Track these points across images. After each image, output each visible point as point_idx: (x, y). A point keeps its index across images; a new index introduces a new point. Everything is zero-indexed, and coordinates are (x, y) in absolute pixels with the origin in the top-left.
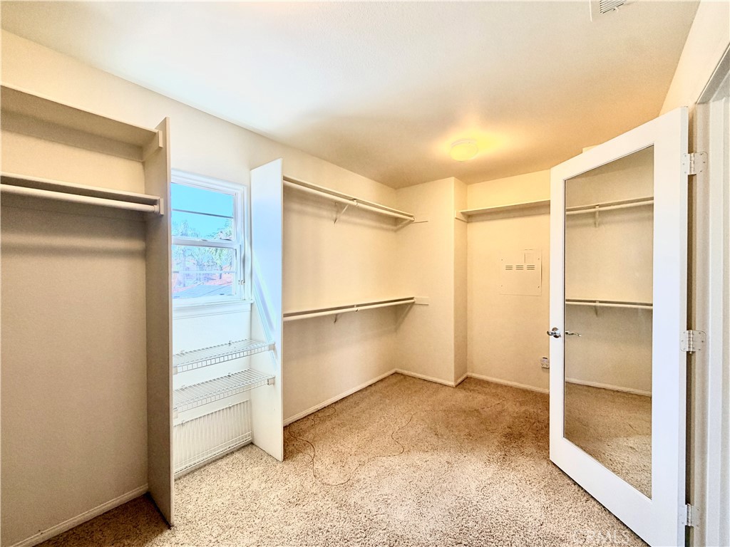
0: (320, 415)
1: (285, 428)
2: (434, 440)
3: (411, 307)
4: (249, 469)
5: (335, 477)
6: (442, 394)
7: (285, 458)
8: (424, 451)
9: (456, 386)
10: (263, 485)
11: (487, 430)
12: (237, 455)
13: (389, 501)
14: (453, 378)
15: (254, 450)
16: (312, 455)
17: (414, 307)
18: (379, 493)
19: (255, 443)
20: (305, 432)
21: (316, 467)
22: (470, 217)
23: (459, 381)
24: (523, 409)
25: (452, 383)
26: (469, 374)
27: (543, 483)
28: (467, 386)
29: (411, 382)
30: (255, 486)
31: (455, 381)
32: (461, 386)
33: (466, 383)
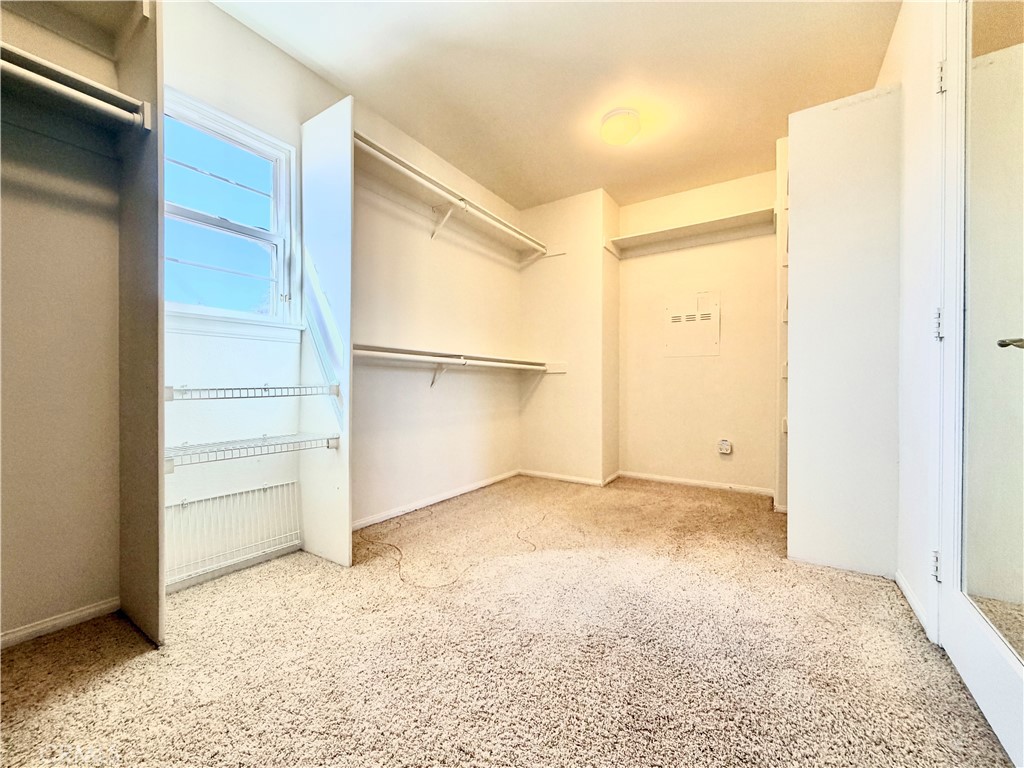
0: (408, 517)
1: (354, 532)
2: (578, 537)
3: (542, 377)
4: (296, 577)
5: (433, 579)
6: (586, 494)
7: (354, 564)
8: (565, 549)
9: (605, 486)
10: (320, 592)
11: (651, 525)
12: (277, 562)
13: (517, 600)
14: (601, 477)
15: (303, 558)
16: (398, 558)
17: (546, 377)
18: (503, 592)
19: (306, 549)
20: (386, 536)
21: (403, 570)
22: (624, 249)
23: (609, 479)
24: (697, 504)
25: (600, 481)
26: (621, 472)
27: (733, 573)
28: (620, 485)
29: (542, 483)
30: (306, 593)
31: (604, 478)
32: (612, 485)
33: (617, 482)
